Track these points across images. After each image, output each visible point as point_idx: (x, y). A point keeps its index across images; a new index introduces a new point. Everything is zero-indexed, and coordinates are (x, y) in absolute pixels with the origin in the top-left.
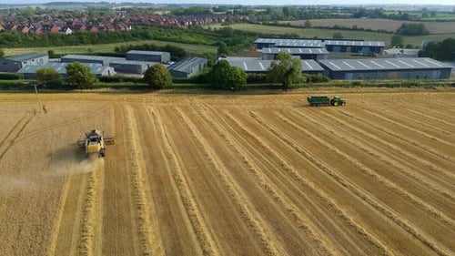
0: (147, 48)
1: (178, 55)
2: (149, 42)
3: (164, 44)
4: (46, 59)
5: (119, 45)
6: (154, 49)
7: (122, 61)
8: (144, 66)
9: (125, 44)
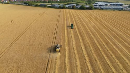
0: (73, 4)
1: (77, 5)
2: (73, 3)
3: (76, 3)
4: (58, 5)
5: (68, 3)
6: (74, 4)
7: (69, 5)
8: (72, 6)
9: (69, 3)
